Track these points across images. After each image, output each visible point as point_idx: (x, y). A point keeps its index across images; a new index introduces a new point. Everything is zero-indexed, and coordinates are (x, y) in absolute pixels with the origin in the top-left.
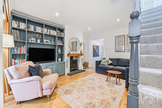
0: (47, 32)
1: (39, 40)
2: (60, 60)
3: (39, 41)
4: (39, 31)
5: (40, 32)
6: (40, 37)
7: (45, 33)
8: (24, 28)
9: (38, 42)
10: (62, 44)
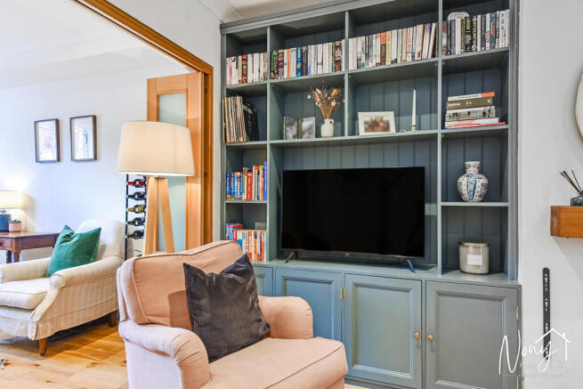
0: (367, 56)
1: (327, 121)
2: (474, 257)
3: (328, 129)
4: (320, 72)
5: (326, 69)
6: (333, 104)
7: (352, 67)
8: (262, 76)
9: (323, 134)
10: (492, 122)
